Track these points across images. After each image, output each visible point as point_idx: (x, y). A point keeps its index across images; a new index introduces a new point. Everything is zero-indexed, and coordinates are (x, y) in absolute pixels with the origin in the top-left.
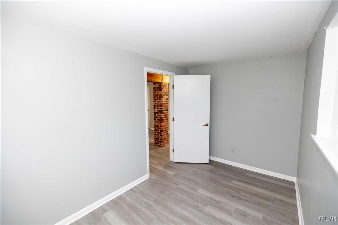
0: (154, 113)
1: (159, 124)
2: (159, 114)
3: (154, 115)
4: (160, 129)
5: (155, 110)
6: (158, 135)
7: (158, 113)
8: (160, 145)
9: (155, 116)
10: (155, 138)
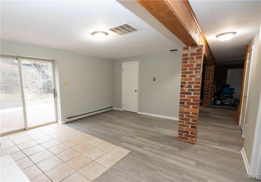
0: (181, 93)
1: (191, 110)
2: (193, 95)
3: (181, 96)
4: (192, 118)
5: (185, 89)
6: (188, 126)
7: (190, 94)
8: (189, 140)
9: (183, 98)
10: (179, 131)
